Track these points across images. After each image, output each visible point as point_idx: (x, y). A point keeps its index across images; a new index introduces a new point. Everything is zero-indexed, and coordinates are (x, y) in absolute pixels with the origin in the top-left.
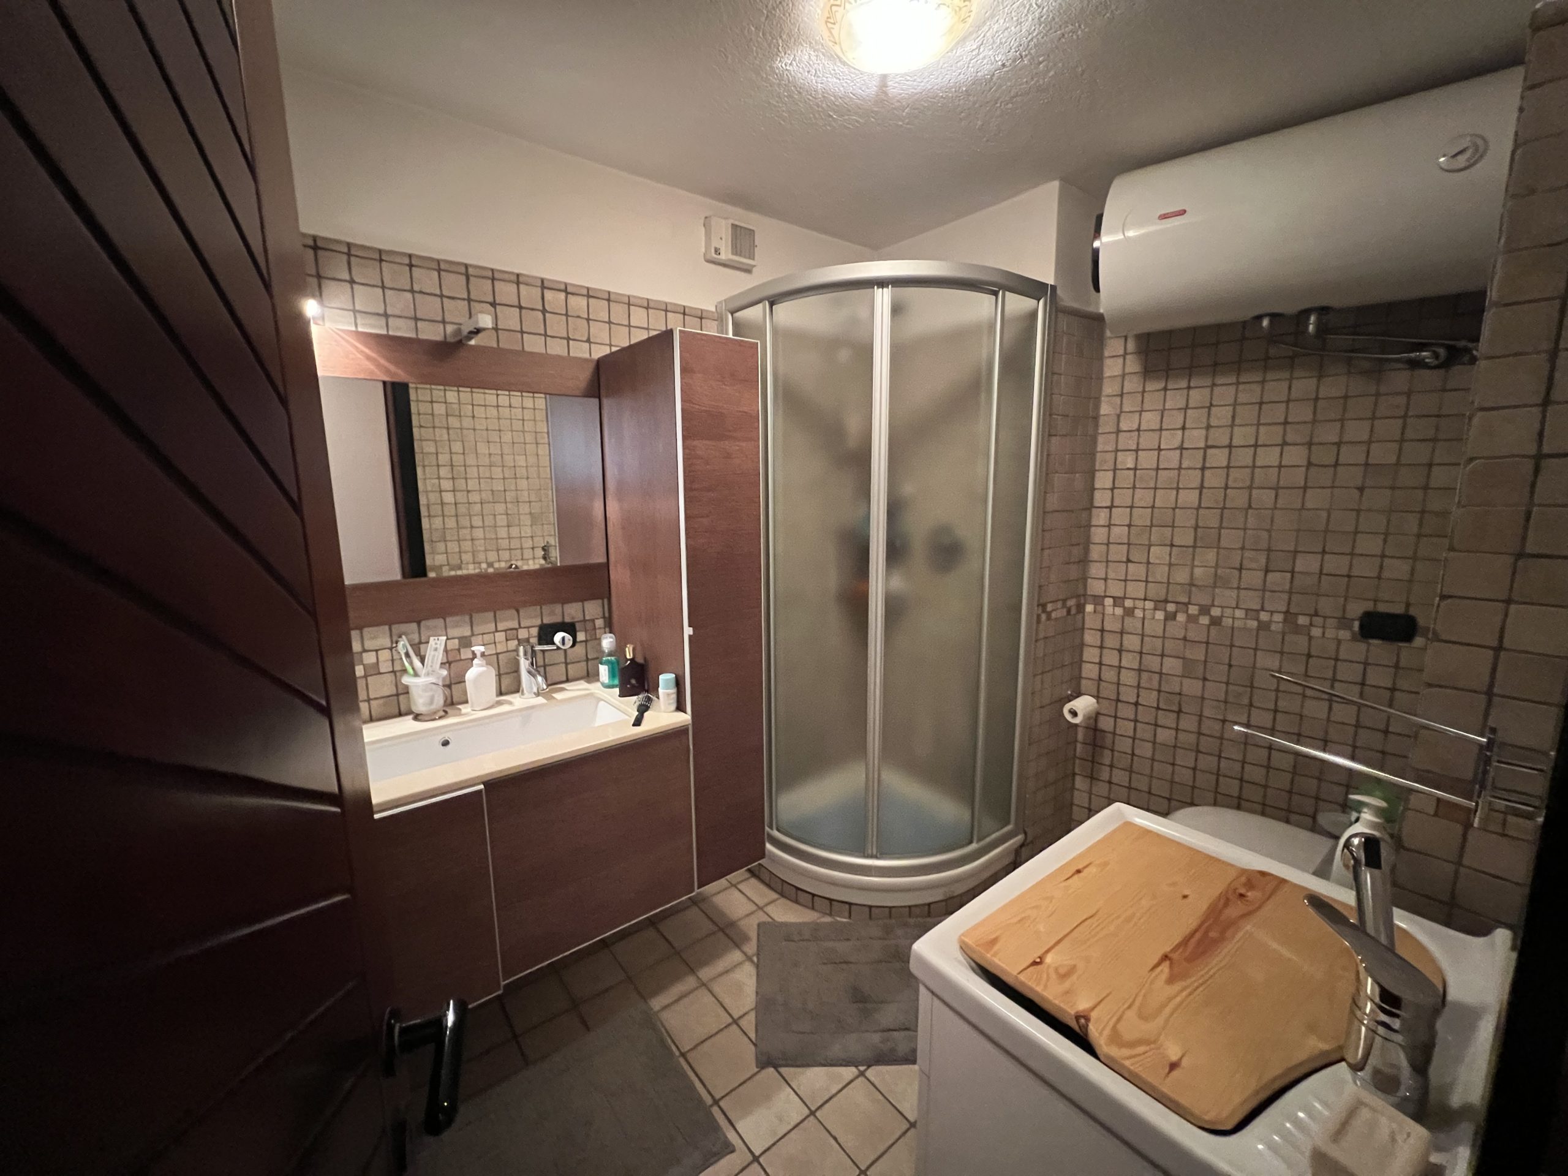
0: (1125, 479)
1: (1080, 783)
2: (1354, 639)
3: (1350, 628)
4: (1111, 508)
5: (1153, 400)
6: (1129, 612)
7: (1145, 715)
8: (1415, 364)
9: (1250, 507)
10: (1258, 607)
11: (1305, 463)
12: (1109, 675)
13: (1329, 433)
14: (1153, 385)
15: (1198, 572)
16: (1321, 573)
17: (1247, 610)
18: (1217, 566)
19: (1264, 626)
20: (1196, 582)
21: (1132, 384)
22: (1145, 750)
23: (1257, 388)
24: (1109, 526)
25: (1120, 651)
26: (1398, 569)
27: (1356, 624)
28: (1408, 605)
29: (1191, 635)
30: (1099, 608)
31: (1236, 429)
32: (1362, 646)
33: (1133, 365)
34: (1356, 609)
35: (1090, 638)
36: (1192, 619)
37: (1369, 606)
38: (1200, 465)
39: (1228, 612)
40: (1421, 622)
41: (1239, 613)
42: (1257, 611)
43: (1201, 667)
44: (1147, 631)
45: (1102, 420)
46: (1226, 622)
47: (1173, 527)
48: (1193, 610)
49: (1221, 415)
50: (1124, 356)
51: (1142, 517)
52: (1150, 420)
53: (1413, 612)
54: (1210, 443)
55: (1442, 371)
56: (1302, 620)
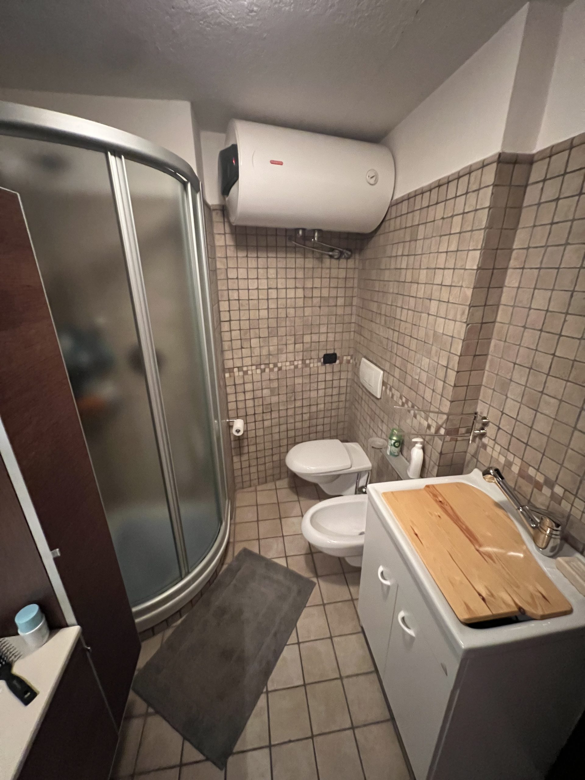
0: (235, 305)
2: (322, 365)
3: (320, 361)
4: (230, 321)
5: (242, 262)
6: (246, 373)
7: (258, 418)
10: (294, 360)
11: (303, 297)
12: (241, 405)
13: (309, 284)
14: (242, 254)
17: (290, 362)
18: (278, 345)
20: (271, 353)
21: (231, 252)
23: (283, 261)
24: (231, 331)
25: (244, 392)
27: (322, 360)
29: (272, 377)
30: (232, 374)
31: (279, 280)
32: (324, 367)
34: (322, 354)
35: (230, 390)
36: (271, 370)
38: (266, 298)
39: (284, 364)
43: (277, 390)
44: (255, 380)
45: (218, 271)
46: (284, 368)
47: (259, 328)
48: (271, 366)
49: (272, 273)
50: (225, 234)
51: (245, 325)
52: (242, 273)
54: (269, 287)
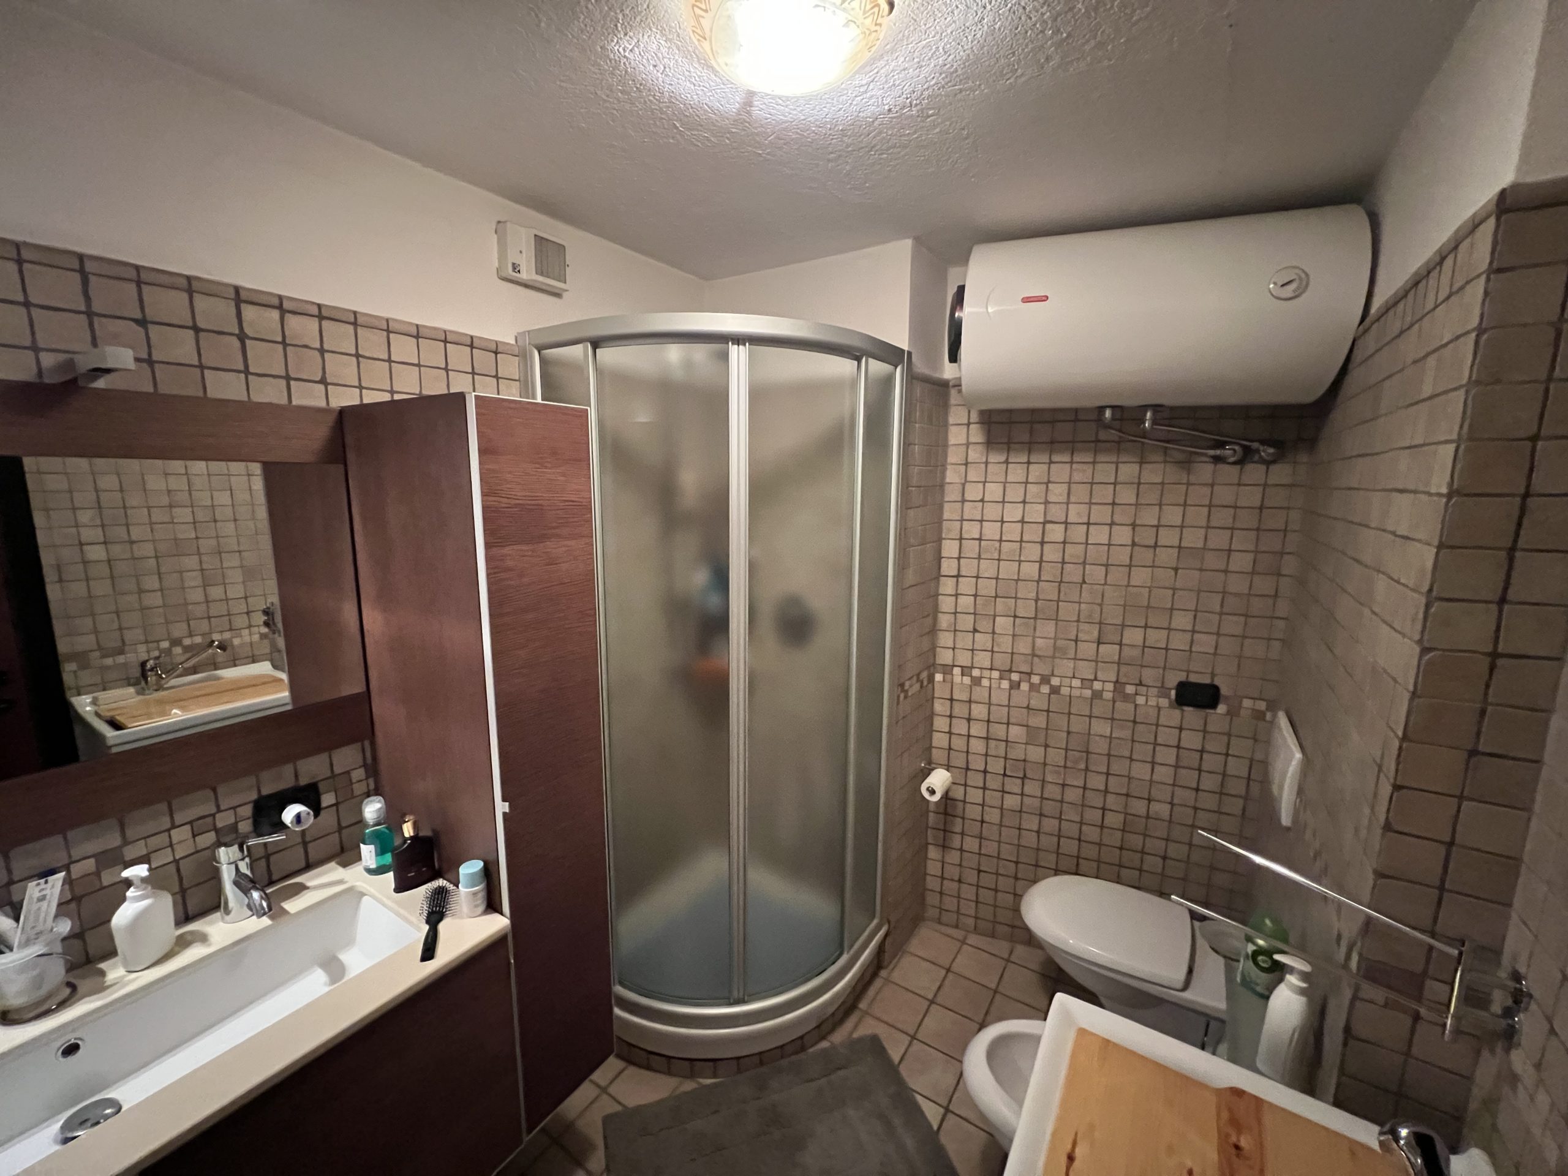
0: (971, 548)
1: (933, 853)
2: (1171, 706)
3: (1168, 696)
4: (958, 576)
5: (996, 470)
6: (977, 681)
7: (994, 783)
8: (1217, 460)
9: (1084, 582)
10: (1092, 677)
11: (1130, 543)
12: (959, 743)
13: (1149, 517)
14: (996, 457)
15: (1039, 642)
16: (1144, 647)
17: (1082, 680)
18: (1055, 639)
19: (1097, 695)
20: (1038, 652)
21: (976, 454)
22: (993, 816)
23: (1089, 469)
24: (956, 595)
25: (969, 720)
26: (1204, 643)
27: (1173, 693)
28: (1213, 675)
29: (1034, 703)
30: (948, 677)
31: (1070, 506)
32: (1177, 713)
33: (977, 435)
34: (1173, 679)
35: (940, 707)
36: (1033, 687)
37: (1182, 677)
38: (1039, 540)
39: (1066, 681)
40: (1224, 691)
41: (1076, 683)
42: (1092, 681)
43: (1043, 734)
44: (994, 700)
45: (947, 488)
46: (1065, 691)
47: (1016, 598)
48: (1036, 679)
49: (1058, 492)
50: (968, 424)
51: (987, 588)
52: (994, 491)
53: (1217, 682)
54: (1049, 518)
55: (1238, 467)
56: (1130, 689)
